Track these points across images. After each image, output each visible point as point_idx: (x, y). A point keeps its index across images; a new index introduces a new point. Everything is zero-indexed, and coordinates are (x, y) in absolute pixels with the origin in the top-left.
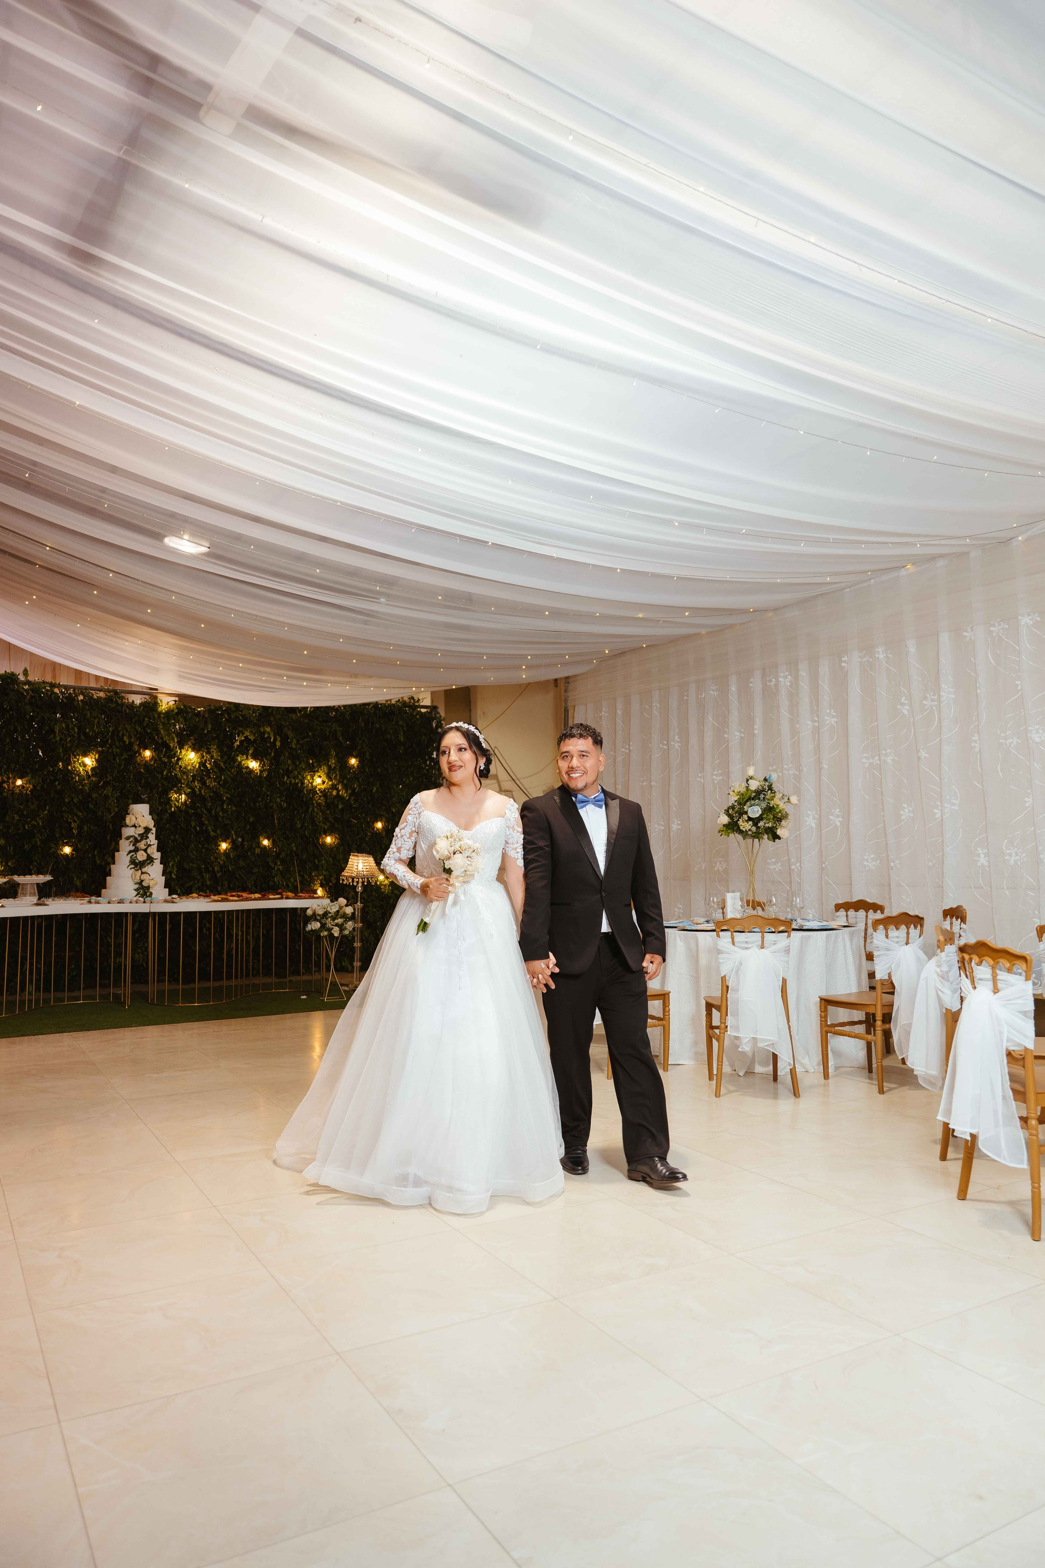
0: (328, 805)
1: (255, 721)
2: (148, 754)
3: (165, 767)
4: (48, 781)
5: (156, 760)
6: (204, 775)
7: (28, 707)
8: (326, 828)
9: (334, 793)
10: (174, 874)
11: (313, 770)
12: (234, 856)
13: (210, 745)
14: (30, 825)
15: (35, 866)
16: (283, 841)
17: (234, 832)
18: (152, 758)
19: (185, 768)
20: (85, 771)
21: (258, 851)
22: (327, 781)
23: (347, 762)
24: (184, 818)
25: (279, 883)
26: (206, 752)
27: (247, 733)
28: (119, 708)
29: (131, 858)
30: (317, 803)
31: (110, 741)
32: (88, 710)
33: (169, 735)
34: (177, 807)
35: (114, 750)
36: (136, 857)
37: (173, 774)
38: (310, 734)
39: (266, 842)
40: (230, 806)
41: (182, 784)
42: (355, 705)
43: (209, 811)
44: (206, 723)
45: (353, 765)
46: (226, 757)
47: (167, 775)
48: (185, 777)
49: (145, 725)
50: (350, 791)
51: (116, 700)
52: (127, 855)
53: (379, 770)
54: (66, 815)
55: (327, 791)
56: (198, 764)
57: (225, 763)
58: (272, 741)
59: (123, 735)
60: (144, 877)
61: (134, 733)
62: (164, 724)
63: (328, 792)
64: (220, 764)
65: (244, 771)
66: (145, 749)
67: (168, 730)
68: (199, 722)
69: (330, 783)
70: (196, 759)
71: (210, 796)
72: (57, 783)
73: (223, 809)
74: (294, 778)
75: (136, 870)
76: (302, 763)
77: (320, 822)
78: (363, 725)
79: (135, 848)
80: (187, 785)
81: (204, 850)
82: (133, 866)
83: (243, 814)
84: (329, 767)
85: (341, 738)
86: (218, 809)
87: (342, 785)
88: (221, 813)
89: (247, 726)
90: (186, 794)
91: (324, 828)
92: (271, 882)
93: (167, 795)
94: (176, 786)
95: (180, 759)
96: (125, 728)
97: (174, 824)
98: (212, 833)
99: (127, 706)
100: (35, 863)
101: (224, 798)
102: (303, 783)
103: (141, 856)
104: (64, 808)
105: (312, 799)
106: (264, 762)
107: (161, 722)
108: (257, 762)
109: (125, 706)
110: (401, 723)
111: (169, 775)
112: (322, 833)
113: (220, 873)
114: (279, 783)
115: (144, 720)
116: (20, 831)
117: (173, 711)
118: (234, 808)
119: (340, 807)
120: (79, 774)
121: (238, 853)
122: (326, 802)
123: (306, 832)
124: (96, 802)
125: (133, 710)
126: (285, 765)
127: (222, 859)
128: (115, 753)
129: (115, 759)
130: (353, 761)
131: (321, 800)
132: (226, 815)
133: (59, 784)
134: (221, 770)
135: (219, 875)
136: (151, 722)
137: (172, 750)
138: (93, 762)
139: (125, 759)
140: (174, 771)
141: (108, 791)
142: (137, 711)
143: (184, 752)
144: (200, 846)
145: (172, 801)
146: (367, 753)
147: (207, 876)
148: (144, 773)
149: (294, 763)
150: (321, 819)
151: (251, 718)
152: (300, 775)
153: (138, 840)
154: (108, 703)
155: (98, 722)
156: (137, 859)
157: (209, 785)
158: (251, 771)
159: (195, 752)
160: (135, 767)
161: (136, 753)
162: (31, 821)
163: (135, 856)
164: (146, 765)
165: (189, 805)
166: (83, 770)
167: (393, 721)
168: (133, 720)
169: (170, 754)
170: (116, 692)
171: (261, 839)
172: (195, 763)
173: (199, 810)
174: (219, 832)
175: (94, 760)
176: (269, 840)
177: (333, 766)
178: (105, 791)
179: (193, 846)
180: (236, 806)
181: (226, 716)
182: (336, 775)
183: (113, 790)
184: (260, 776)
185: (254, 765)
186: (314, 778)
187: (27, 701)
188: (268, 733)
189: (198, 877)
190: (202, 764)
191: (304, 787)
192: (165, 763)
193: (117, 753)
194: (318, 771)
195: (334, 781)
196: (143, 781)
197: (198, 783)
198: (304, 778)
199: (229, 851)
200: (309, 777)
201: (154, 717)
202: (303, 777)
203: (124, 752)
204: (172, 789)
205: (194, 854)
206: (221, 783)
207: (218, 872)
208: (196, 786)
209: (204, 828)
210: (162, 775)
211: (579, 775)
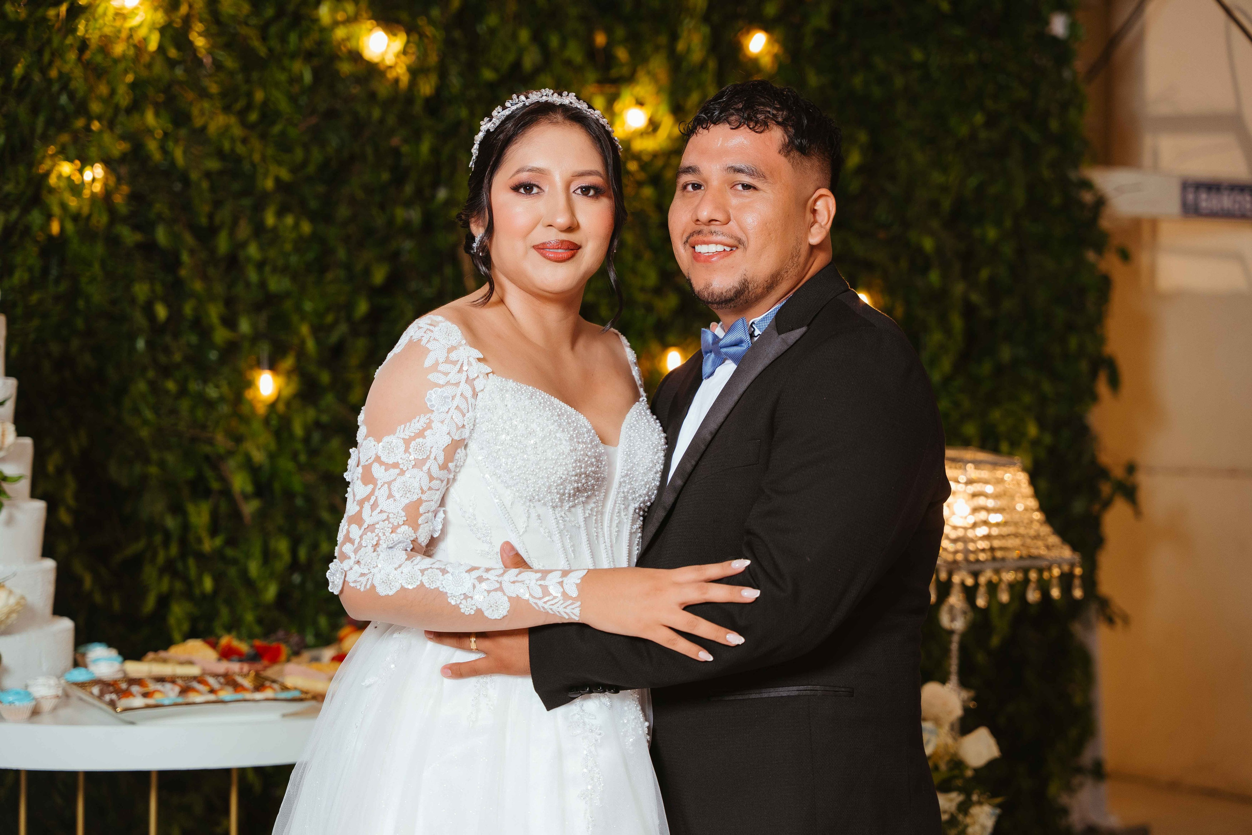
3: (20, 41)
6: (181, 81)
8: (665, 314)
10: (69, 509)
12: (304, 427)
17: (310, 326)
19: (103, 50)
22: (663, 120)
23: (737, 46)
24: (102, 263)
34: (76, 218)
40: (289, 219)
41: (88, 116)
43: (204, 235)
45: (761, 59)
47: (26, 78)
48: (105, 88)
56: (156, 36)
64: (247, 36)
65: (345, 68)
71: (206, 173)
73: (259, 229)
76: (572, 45)
80: (115, 128)
84: (676, 62)
86: (244, 230)
88: (253, 250)
90: (108, 163)
91: (658, 313)
93: (31, 164)
94: (63, 125)
95: (83, 8)
98: (218, 330)
101: (267, 184)
106: (422, 35)
108: (392, 33)
111: (39, 78)
112: (650, 334)
113: (255, 503)
118: (306, 228)
121: (324, 419)
126: (507, 49)
127: (261, 441)
130: (758, 43)
132: (272, 253)
134: (251, 63)
135: (248, 509)
140: (58, 63)
144: (169, 385)
145: (51, 190)
147: (201, 515)
149: (538, 38)
157: (204, 127)
158: (374, 71)
165: (122, 210)
172: (144, 32)
173: (160, 232)
174: (245, 326)
177: (689, 57)
179: (141, 386)
180: (313, 217)
182: (700, 98)
184: (409, 97)
185: (381, 46)
186: (619, 107)
190: (176, 34)
194: (631, 79)
197: (157, 114)
199: (287, 407)
204: (46, 139)
206: (253, 117)
207: (246, 497)
208: (149, 130)
209: (187, 310)
210: (10, 76)
211: (720, 248)
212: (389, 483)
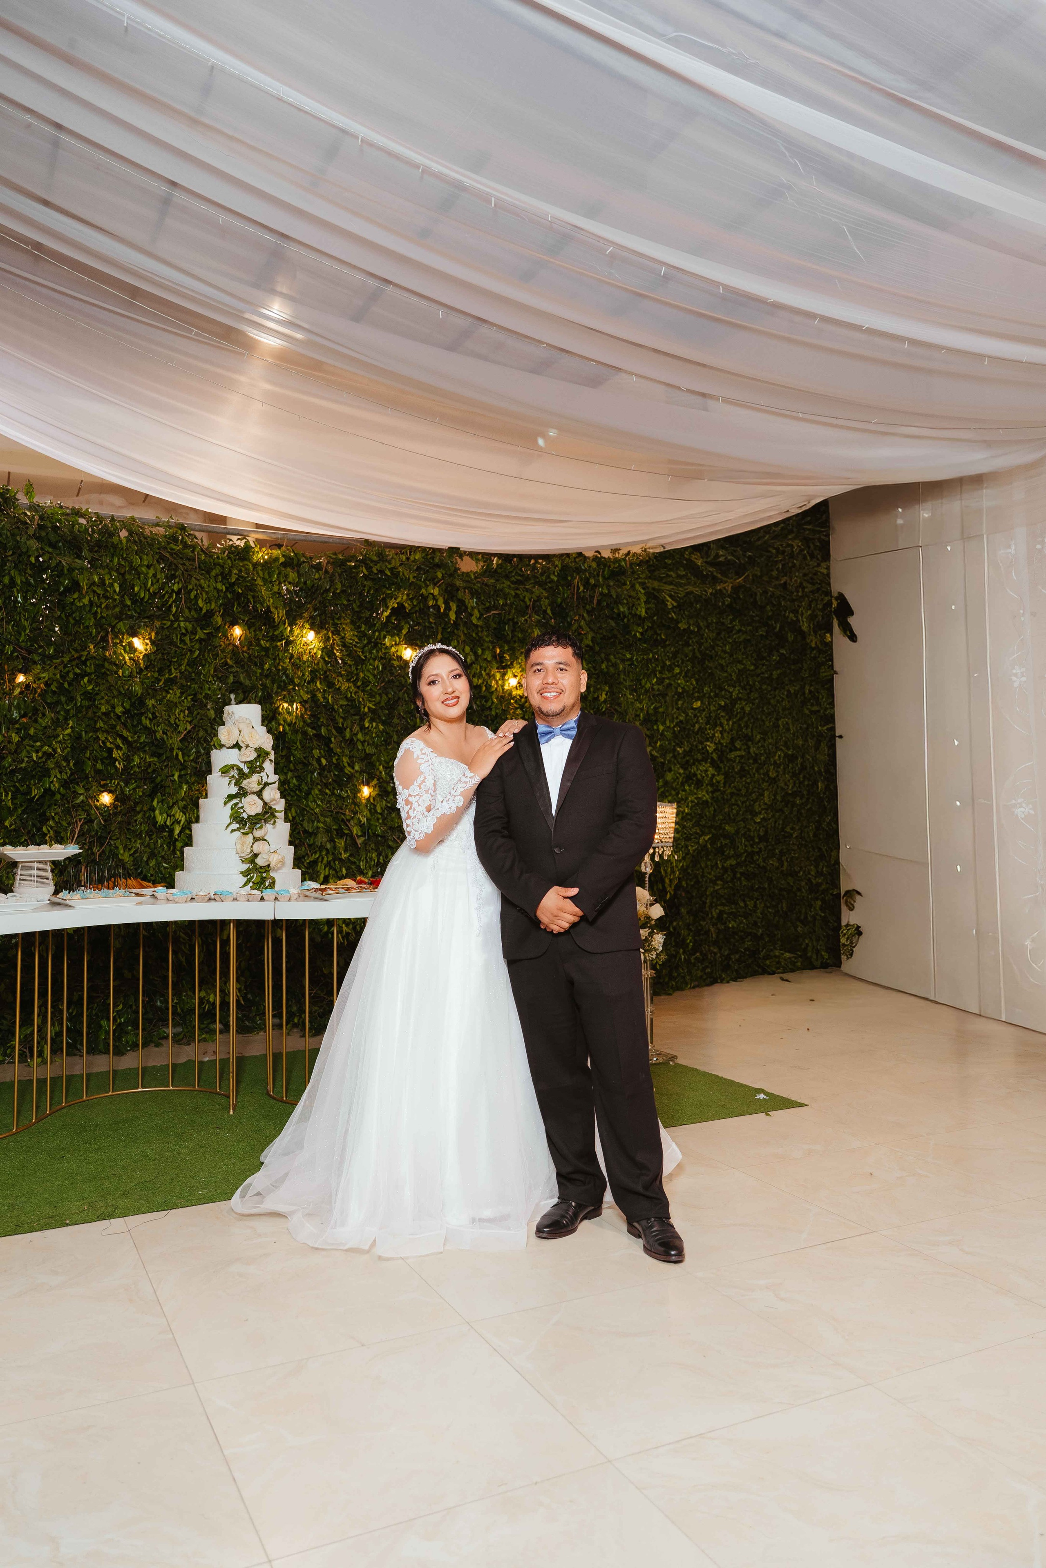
1: (412, 579)
2: (237, 632)
3: (267, 655)
4: (71, 675)
5: (250, 644)
6: (330, 670)
7: (33, 544)
11: (502, 664)
12: (382, 808)
13: (339, 619)
14: (40, 754)
15: (51, 827)
17: (382, 767)
18: (245, 639)
19: (299, 658)
20: (134, 660)
24: (300, 743)
26: (332, 633)
27: (401, 598)
28: (188, 551)
31: (174, 609)
32: (137, 555)
34: (290, 725)
35: (182, 624)
37: (281, 668)
38: (496, 603)
40: (374, 724)
41: (295, 685)
43: (341, 731)
44: (332, 581)
46: (365, 641)
47: (271, 669)
48: (300, 673)
49: (233, 582)
51: (182, 539)
53: (604, 666)
54: (102, 737)
56: (320, 652)
57: (364, 649)
58: (441, 611)
59: (197, 598)
61: (214, 596)
62: (264, 579)
64: (356, 652)
65: (396, 663)
66: (233, 624)
67: (270, 593)
68: (319, 580)
70: (318, 643)
71: (341, 706)
72: (86, 680)
73: (362, 728)
76: (487, 652)
78: (579, 589)
79: (240, 790)
80: (305, 689)
81: (334, 799)
86: (356, 728)
88: (360, 736)
89: (399, 588)
90: (303, 703)
94: (284, 688)
95: (291, 642)
96: (199, 585)
97: (284, 754)
98: (347, 769)
99: (201, 554)
100: (51, 823)
102: (489, 687)
104: (100, 724)
109: (197, 548)
111: (276, 669)
113: (363, 839)
116: (23, 765)
117: (276, 561)
118: (381, 727)
120: (121, 666)
121: (389, 805)
124: (153, 714)
125: (211, 558)
127: (364, 813)
128: (184, 631)
129: (182, 641)
132: (367, 738)
133: (89, 681)
134: (359, 662)
135: (360, 841)
136: (242, 579)
137: (276, 627)
138: (147, 644)
139: (200, 640)
140: (282, 664)
141: (173, 695)
142: (218, 558)
143: (296, 631)
144: (327, 791)
145: (280, 714)
147: (341, 843)
148: (232, 666)
151: (405, 574)
152: (484, 671)
153: (245, 774)
154: (169, 543)
155: (154, 576)
157: (340, 688)
159: (315, 631)
160: (217, 655)
161: (218, 629)
162: (42, 746)
164: (236, 651)
165: (309, 721)
166: (130, 659)
167: (625, 584)
168: (213, 573)
169: (273, 634)
170: (184, 524)
172: (316, 650)
173: (324, 730)
174: (357, 768)
175: (148, 641)
178: (169, 696)
179: (317, 792)
180: (383, 723)
183: (182, 693)
186: (506, 678)
187: (31, 531)
188: (435, 597)
189: (326, 845)
190: (328, 651)
191: (490, 693)
192: (267, 650)
193: (186, 629)
194: (510, 666)
196: (231, 679)
197: (321, 683)
199: (374, 800)
200: (498, 676)
201: (246, 569)
203: (198, 629)
204: (277, 693)
205: (318, 805)
206: (359, 683)
207: (358, 837)
208: (318, 689)
209: (334, 760)
210: (263, 669)
212: (417, 801)
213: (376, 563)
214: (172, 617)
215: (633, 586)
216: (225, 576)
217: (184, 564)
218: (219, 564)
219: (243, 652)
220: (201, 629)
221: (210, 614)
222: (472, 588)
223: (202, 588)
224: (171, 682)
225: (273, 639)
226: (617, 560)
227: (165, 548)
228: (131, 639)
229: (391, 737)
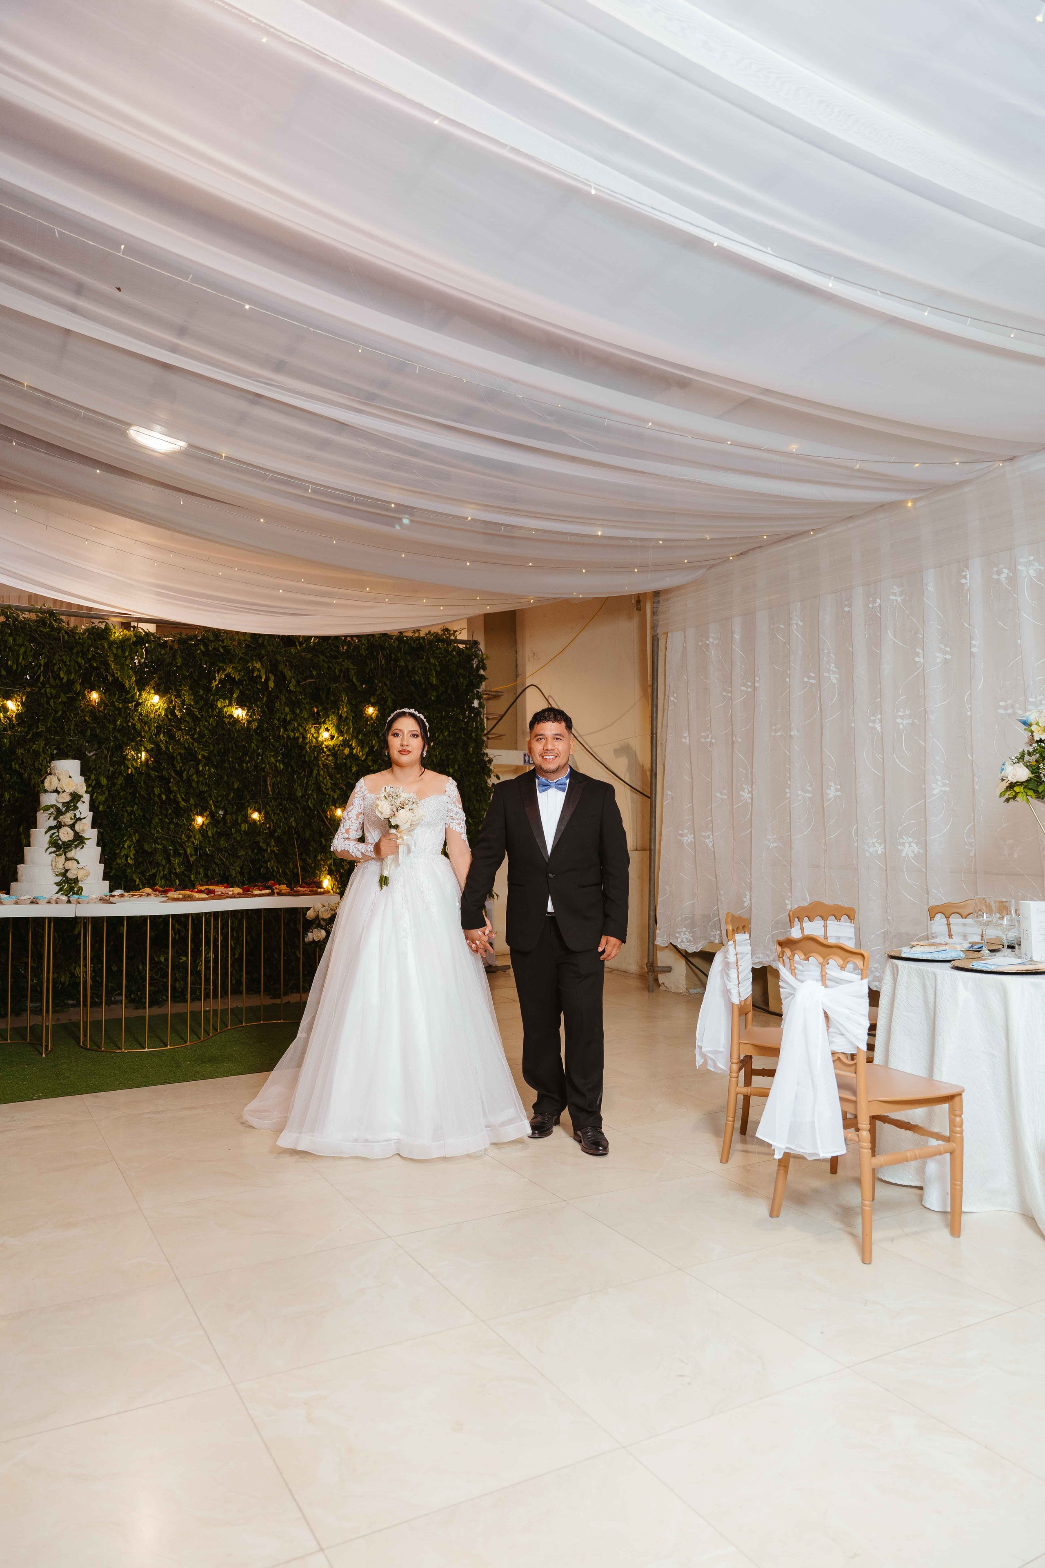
0: (338, 767)
1: (240, 655)
2: (95, 696)
3: (120, 714)
5: (106, 705)
6: (173, 726)
8: (336, 797)
9: (347, 751)
10: (131, 859)
11: (318, 721)
12: (213, 834)
13: (180, 686)
16: (278, 815)
17: (213, 801)
18: (102, 701)
19: (147, 716)
20: (8, 718)
21: (244, 827)
22: (336, 735)
23: (364, 712)
24: (145, 782)
25: (274, 871)
26: (175, 696)
27: (229, 670)
28: (55, 633)
29: (51, 837)
30: (323, 764)
31: (42, 678)
32: (10, 635)
33: (122, 669)
34: (136, 768)
35: (48, 690)
36: (58, 836)
37: (130, 724)
38: (314, 673)
39: (256, 816)
40: (207, 768)
41: (142, 737)
42: (373, 635)
43: (179, 773)
44: (174, 656)
45: (371, 716)
46: (202, 703)
47: (122, 725)
48: (146, 728)
49: (90, 656)
50: (367, 749)
51: (51, 622)
52: (46, 833)
55: (336, 748)
56: (164, 712)
57: (201, 709)
58: (263, 680)
59: (60, 669)
60: (70, 865)
61: (74, 668)
62: (116, 656)
63: (338, 750)
64: (194, 711)
65: (226, 720)
66: (91, 689)
67: (122, 666)
68: (165, 654)
69: (341, 738)
70: (162, 705)
71: (180, 754)
73: (197, 771)
74: (293, 731)
75: (58, 855)
76: (304, 712)
77: (327, 789)
78: (383, 662)
79: (57, 823)
80: (150, 740)
81: (172, 826)
82: (55, 849)
83: (226, 778)
84: (340, 717)
85: (354, 680)
86: (192, 771)
87: (356, 742)
88: (195, 777)
89: (231, 662)
90: (147, 751)
91: (333, 797)
92: (262, 869)
93: (122, 752)
94: (133, 740)
95: (140, 704)
96: (62, 660)
97: (131, 791)
98: (183, 803)
99: (66, 632)
101: (200, 757)
102: (304, 738)
103: (66, 835)
105: (316, 758)
106: (254, 710)
107: (113, 653)
108: (243, 709)
109: (63, 631)
110: (432, 660)
111: (125, 725)
112: (330, 803)
113: (194, 857)
114: (274, 738)
115: (88, 650)
117: (129, 639)
118: (212, 770)
119: (354, 769)
121: (218, 831)
122: (335, 763)
123: (309, 803)
124: (23, 760)
125: (74, 637)
126: (282, 714)
127: (197, 838)
128: (49, 695)
129: (48, 703)
130: (371, 711)
131: (329, 761)
132: (202, 779)
134: (195, 719)
135: (192, 859)
136: (97, 653)
137: (129, 692)
138: (19, 706)
139: (63, 703)
140: (131, 721)
141: (40, 745)
142: (79, 638)
143: (144, 695)
144: (167, 820)
145: (128, 760)
146: (390, 699)
147: (176, 861)
148: (89, 723)
149: (292, 711)
150: (329, 785)
151: (236, 651)
152: (302, 727)
153: (62, 812)
154: (39, 628)
155: (26, 653)
156: (60, 839)
157: (180, 739)
158: (236, 721)
159: (159, 695)
160: (78, 714)
161: (78, 694)
163: (57, 834)
164: (93, 711)
165: (152, 766)
166: (4, 716)
167: (422, 658)
168: (75, 651)
169: (125, 698)
170: (51, 613)
171: (250, 811)
172: (160, 711)
173: (165, 773)
174: (192, 801)
175: (19, 703)
176: (260, 813)
177: (344, 715)
178: (35, 746)
179: (157, 820)
180: (216, 767)
181: (202, 647)
182: (349, 728)
183: (46, 745)
184: (248, 729)
185: (239, 713)
186: (320, 732)
188: (258, 670)
189: (164, 862)
190: (170, 711)
191: (306, 744)
192: (119, 710)
193: (51, 694)
194: (324, 722)
195: (345, 736)
196: (89, 733)
197: (164, 736)
198: (306, 731)
199: (206, 827)
200: (313, 730)
201: (104, 647)
202: (304, 729)
203: (62, 694)
204: (127, 745)
205: (158, 831)
206: (196, 736)
207: (191, 856)
208: (161, 741)
209: (172, 797)
210: (115, 725)
211: (553, 757)
213: (212, 641)
214: (39, 684)
215: (428, 660)
216: (84, 654)
217: (50, 644)
218: (80, 643)
219: (100, 711)
220: (64, 694)
221: (71, 683)
222: (291, 662)
223: (65, 663)
224: (38, 735)
225: (127, 701)
226: (418, 639)
227: (36, 631)
228: (5, 702)
229: (222, 778)
